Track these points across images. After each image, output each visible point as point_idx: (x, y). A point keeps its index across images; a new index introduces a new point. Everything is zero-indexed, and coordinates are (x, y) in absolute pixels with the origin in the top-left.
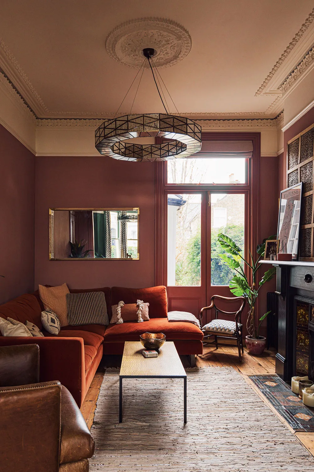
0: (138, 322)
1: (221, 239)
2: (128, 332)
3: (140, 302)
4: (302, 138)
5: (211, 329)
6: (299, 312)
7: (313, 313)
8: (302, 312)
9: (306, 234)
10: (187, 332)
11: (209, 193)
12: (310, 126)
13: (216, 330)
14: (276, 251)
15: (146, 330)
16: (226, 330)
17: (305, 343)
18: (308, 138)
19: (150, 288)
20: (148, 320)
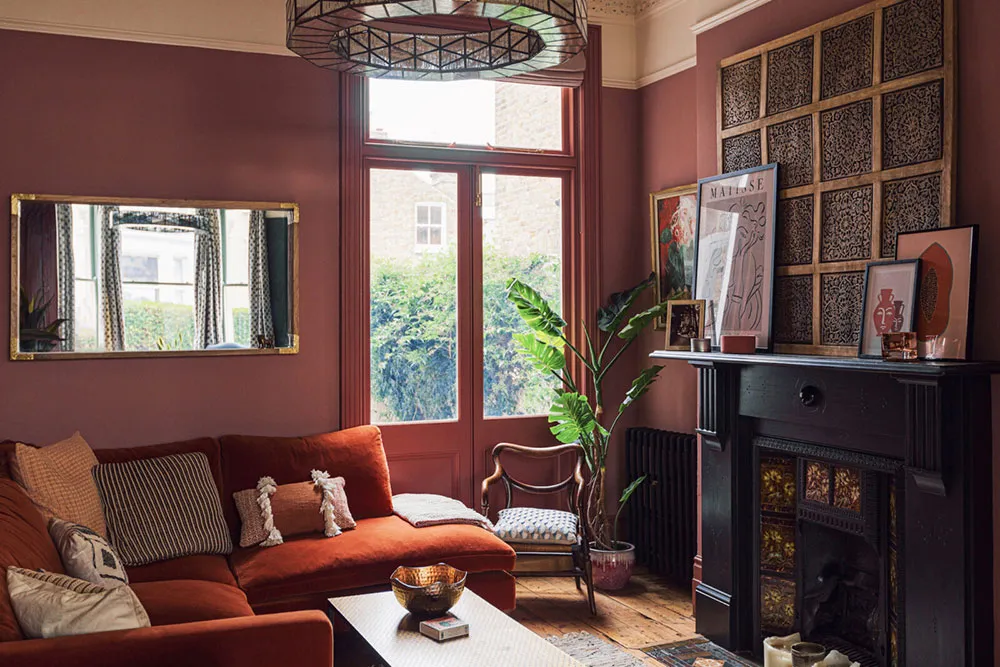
0: (327, 537)
1: (516, 294)
2: (312, 568)
3: (320, 477)
4: (772, 58)
5: (514, 536)
6: (766, 478)
7: (810, 478)
8: (775, 477)
9: (791, 287)
10: (475, 553)
11: (478, 169)
12: (798, 32)
13: (528, 537)
14: (697, 328)
15: (362, 556)
16: (555, 535)
17: (783, 552)
18: (793, 58)
19: (333, 434)
20: (352, 529)
